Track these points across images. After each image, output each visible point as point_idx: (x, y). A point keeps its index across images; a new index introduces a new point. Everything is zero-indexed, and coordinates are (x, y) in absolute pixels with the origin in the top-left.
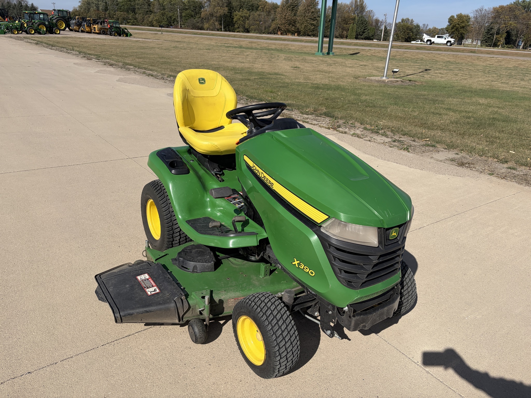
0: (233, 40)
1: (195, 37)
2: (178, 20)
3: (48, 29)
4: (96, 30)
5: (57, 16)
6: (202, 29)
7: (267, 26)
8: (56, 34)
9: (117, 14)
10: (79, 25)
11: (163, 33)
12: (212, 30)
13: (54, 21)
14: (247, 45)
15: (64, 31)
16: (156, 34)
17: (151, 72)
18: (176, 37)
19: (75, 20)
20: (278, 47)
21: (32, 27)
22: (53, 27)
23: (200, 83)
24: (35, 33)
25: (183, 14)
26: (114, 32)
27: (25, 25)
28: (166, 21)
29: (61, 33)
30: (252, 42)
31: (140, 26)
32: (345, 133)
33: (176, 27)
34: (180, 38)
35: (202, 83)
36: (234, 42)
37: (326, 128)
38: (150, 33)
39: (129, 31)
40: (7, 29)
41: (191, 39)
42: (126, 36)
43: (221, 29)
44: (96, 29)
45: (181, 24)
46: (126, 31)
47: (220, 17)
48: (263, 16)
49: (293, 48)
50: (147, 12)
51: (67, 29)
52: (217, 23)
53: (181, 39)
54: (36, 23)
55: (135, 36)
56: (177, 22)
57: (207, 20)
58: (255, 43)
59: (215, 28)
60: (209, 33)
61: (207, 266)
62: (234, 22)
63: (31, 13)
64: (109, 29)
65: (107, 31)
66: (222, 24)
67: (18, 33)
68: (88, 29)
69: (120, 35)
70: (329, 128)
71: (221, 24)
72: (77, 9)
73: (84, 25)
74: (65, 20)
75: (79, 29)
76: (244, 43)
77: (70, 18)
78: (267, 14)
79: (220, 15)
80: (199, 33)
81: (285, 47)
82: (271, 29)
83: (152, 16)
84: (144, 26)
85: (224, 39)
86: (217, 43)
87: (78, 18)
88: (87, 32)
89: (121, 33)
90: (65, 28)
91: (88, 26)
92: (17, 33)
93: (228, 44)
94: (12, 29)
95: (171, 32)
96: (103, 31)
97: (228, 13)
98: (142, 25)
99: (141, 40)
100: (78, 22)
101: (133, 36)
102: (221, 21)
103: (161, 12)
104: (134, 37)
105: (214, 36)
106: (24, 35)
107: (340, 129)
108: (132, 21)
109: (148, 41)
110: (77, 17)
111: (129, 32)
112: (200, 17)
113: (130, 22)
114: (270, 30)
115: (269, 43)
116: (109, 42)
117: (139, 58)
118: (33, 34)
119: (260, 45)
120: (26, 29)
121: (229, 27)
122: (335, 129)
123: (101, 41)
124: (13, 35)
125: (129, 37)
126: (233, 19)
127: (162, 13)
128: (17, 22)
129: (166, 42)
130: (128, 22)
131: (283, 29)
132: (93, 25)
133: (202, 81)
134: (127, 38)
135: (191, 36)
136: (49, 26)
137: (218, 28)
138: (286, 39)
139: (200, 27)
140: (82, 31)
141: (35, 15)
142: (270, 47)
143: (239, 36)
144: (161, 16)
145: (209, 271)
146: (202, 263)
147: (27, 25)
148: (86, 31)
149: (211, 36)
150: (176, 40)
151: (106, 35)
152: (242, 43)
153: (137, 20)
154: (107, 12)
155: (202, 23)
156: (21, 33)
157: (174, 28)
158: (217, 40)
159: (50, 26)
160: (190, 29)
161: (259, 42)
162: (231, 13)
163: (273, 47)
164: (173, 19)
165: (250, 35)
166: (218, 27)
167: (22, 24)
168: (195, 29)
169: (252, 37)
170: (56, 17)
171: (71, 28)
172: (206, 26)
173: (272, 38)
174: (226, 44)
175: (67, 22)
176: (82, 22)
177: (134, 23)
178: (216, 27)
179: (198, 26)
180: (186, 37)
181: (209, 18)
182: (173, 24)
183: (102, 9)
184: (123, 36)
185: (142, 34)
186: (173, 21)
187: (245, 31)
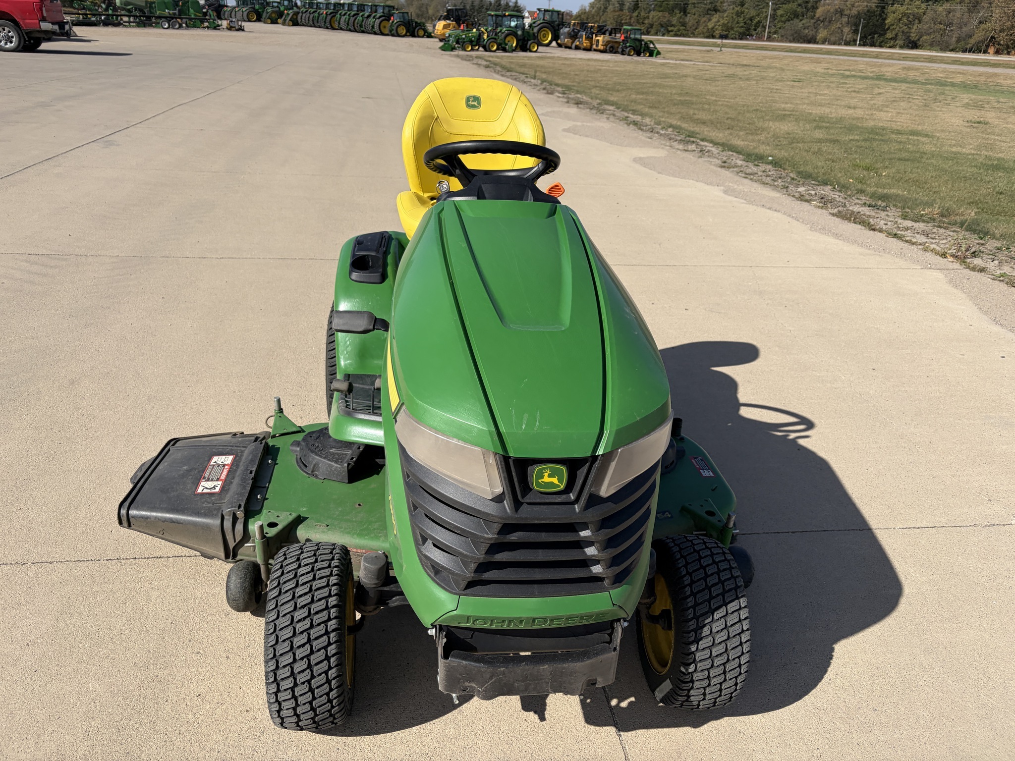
0: (867, 63)
1: (786, 56)
2: (765, 24)
3: (520, 43)
4: (600, 46)
5: (541, 21)
6: (812, 40)
7: (963, 35)
8: (531, 51)
9: (651, 17)
10: (573, 36)
11: (722, 49)
12: (834, 44)
13: (536, 30)
14: (896, 73)
15: (548, 48)
16: (708, 51)
17: (638, 118)
18: (747, 56)
19: (569, 27)
20: (970, 80)
21: (495, 39)
22: (529, 40)
23: (468, 106)
24: (498, 49)
25: (779, 12)
26: (628, 49)
27: (485, 37)
28: (742, 27)
29: (539, 50)
30: (909, 69)
31: (690, 37)
32: (982, 270)
33: (760, 38)
34: (753, 58)
35: (473, 107)
36: (869, 68)
37: (938, 254)
38: (698, 50)
39: (658, 46)
40: (458, 42)
41: (775, 60)
42: (650, 56)
43: (855, 41)
44: (601, 43)
45: (769, 32)
46: (651, 46)
47: (858, 16)
48: (958, 15)
49: (1009, 82)
50: (709, 9)
51: (554, 44)
52: (846, 30)
53: (754, 61)
54: (503, 33)
55: (668, 55)
56: (763, 29)
57: (827, 21)
58: (917, 69)
59: (842, 39)
60: (822, 49)
61: (335, 470)
62: (887, 27)
63: (497, 16)
64: (622, 44)
65: (618, 47)
66: (858, 30)
67: (472, 50)
68: (586, 44)
69: (639, 54)
70: (944, 255)
71: (856, 32)
72: (585, 10)
73: (581, 37)
74: (553, 27)
75: (572, 43)
76: (890, 69)
77: (562, 24)
78: (969, 9)
79: (859, 12)
80: (800, 50)
81: (989, 80)
82: (972, 41)
83: (715, 19)
84: (696, 37)
85: (848, 60)
86: (828, 69)
87: (575, 23)
88: (586, 49)
89: (642, 49)
90: (551, 42)
91: (588, 38)
92: (470, 49)
93: (853, 71)
94: (464, 42)
95: (743, 48)
96: (612, 47)
97: (877, 7)
98: (694, 34)
99: (671, 62)
100: (573, 30)
101: (662, 56)
102: (857, 25)
103: (736, 9)
104: (664, 58)
105: (831, 54)
106: (481, 52)
107: (977, 261)
108: (676, 29)
109: (683, 65)
110: (573, 22)
111: (656, 48)
112: (812, 18)
113: (672, 31)
114: (969, 43)
115: (952, 70)
116: (611, 66)
117: (638, 93)
118: (495, 51)
119: (927, 75)
120: (485, 42)
121: (873, 38)
122: (961, 259)
123: (600, 63)
124: (462, 53)
125: (654, 57)
126: (885, 19)
127: (738, 11)
128: (474, 30)
129: (720, 66)
130: (669, 32)
131: (1002, 42)
132: (596, 36)
133: (473, 103)
134: (650, 59)
135: (778, 55)
136: (521, 38)
137: (848, 40)
138: (1001, 62)
139: (809, 37)
140: (577, 48)
141: (504, 19)
142: (949, 80)
143: (889, 56)
144: (734, 17)
145: (339, 480)
146: (330, 463)
147: (488, 36)
148: (582, 47)
149: (824, 54)
150: (745, 63)
151: (615, 53)
152: (884, 69)
153: (686, 27)
154: (635, 14)
155: (816, 28)
156: (477, 50)
157: (754, 40)
158: (832, 62)
159: (524, 38)
160: (786, 42)
161: (928, 68)
162: (884, 8)
163: (959, 79)
164: (755, 22)
165: (914, 54)
166: (848, 36)
167: (480, 36)
168: (798, 42)
169: (917, 58)
170: (539, 22)
171: (559, 41)
172: (822, 34)
173: (965, 60)
174: (849, 70)
175: (555, 30)
176: (579, 31)
177: (679, 33)
178: (844, 38)
179: (806, 36)
180: (765, 57)
181: (832, 18)
182: (754, 33)
183: (629, 8)
184: (644, 56)
185: (683, 51)
186: (755, 26)
187: (908, 46)
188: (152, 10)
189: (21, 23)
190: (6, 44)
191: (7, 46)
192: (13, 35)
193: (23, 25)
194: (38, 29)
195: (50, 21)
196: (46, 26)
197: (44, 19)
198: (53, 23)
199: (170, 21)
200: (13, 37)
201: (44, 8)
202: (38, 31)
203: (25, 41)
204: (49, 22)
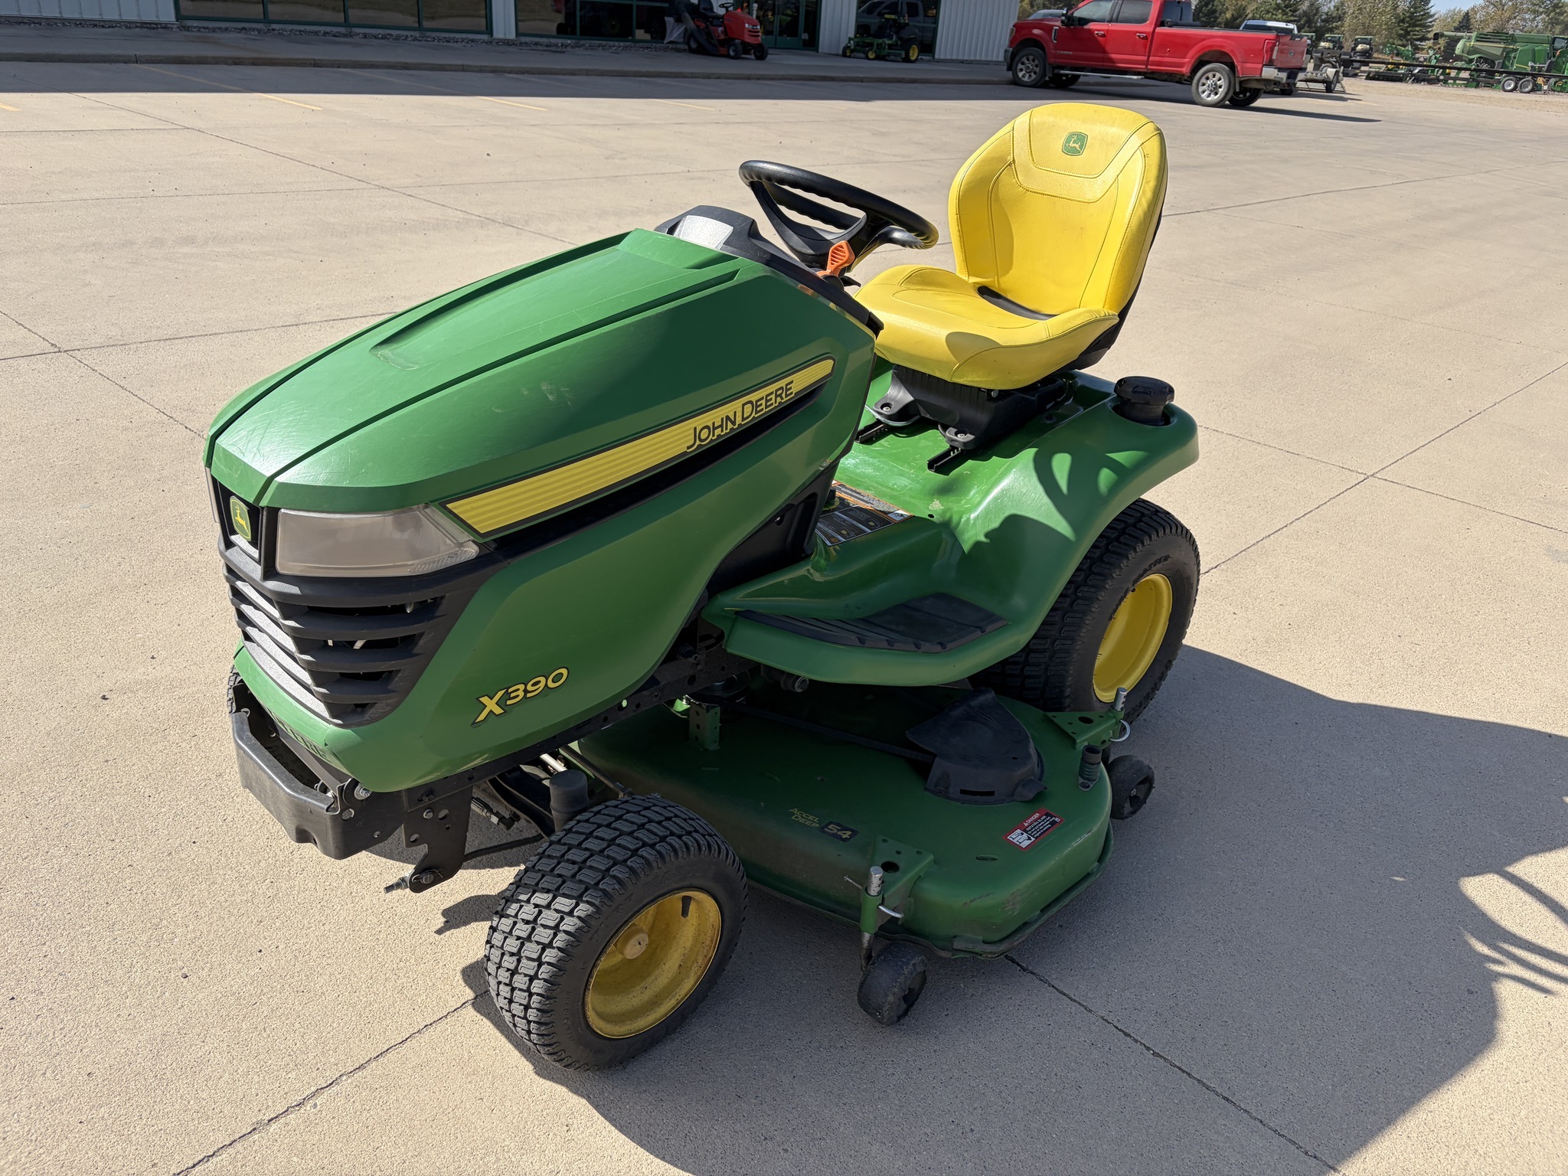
188: (1507, 62)
189: (1239, 68)
190: (1209, 96)
191: (1209, 99)
192: (1223, 84)
193: (1240, 72)
194: (1258, 77)
195: (1279, 66)
196: (1269, 73)
197: (1270, 63)
198: (1280, 70)
199: (1521, 79)
200: (1220, 87)
201: (1276, 48)
202: (1257, 80)
203: (1235, 93)
204: (1276, 68)
